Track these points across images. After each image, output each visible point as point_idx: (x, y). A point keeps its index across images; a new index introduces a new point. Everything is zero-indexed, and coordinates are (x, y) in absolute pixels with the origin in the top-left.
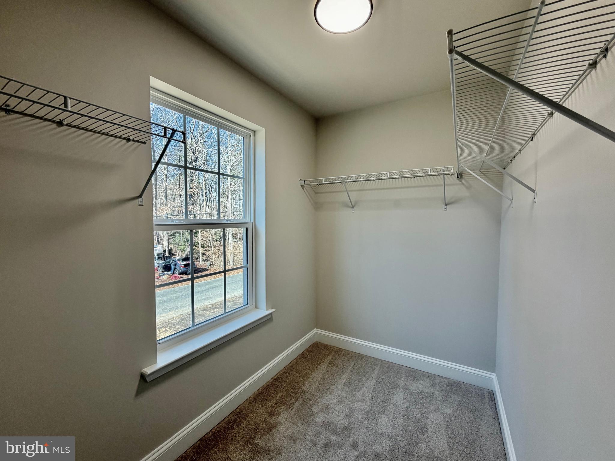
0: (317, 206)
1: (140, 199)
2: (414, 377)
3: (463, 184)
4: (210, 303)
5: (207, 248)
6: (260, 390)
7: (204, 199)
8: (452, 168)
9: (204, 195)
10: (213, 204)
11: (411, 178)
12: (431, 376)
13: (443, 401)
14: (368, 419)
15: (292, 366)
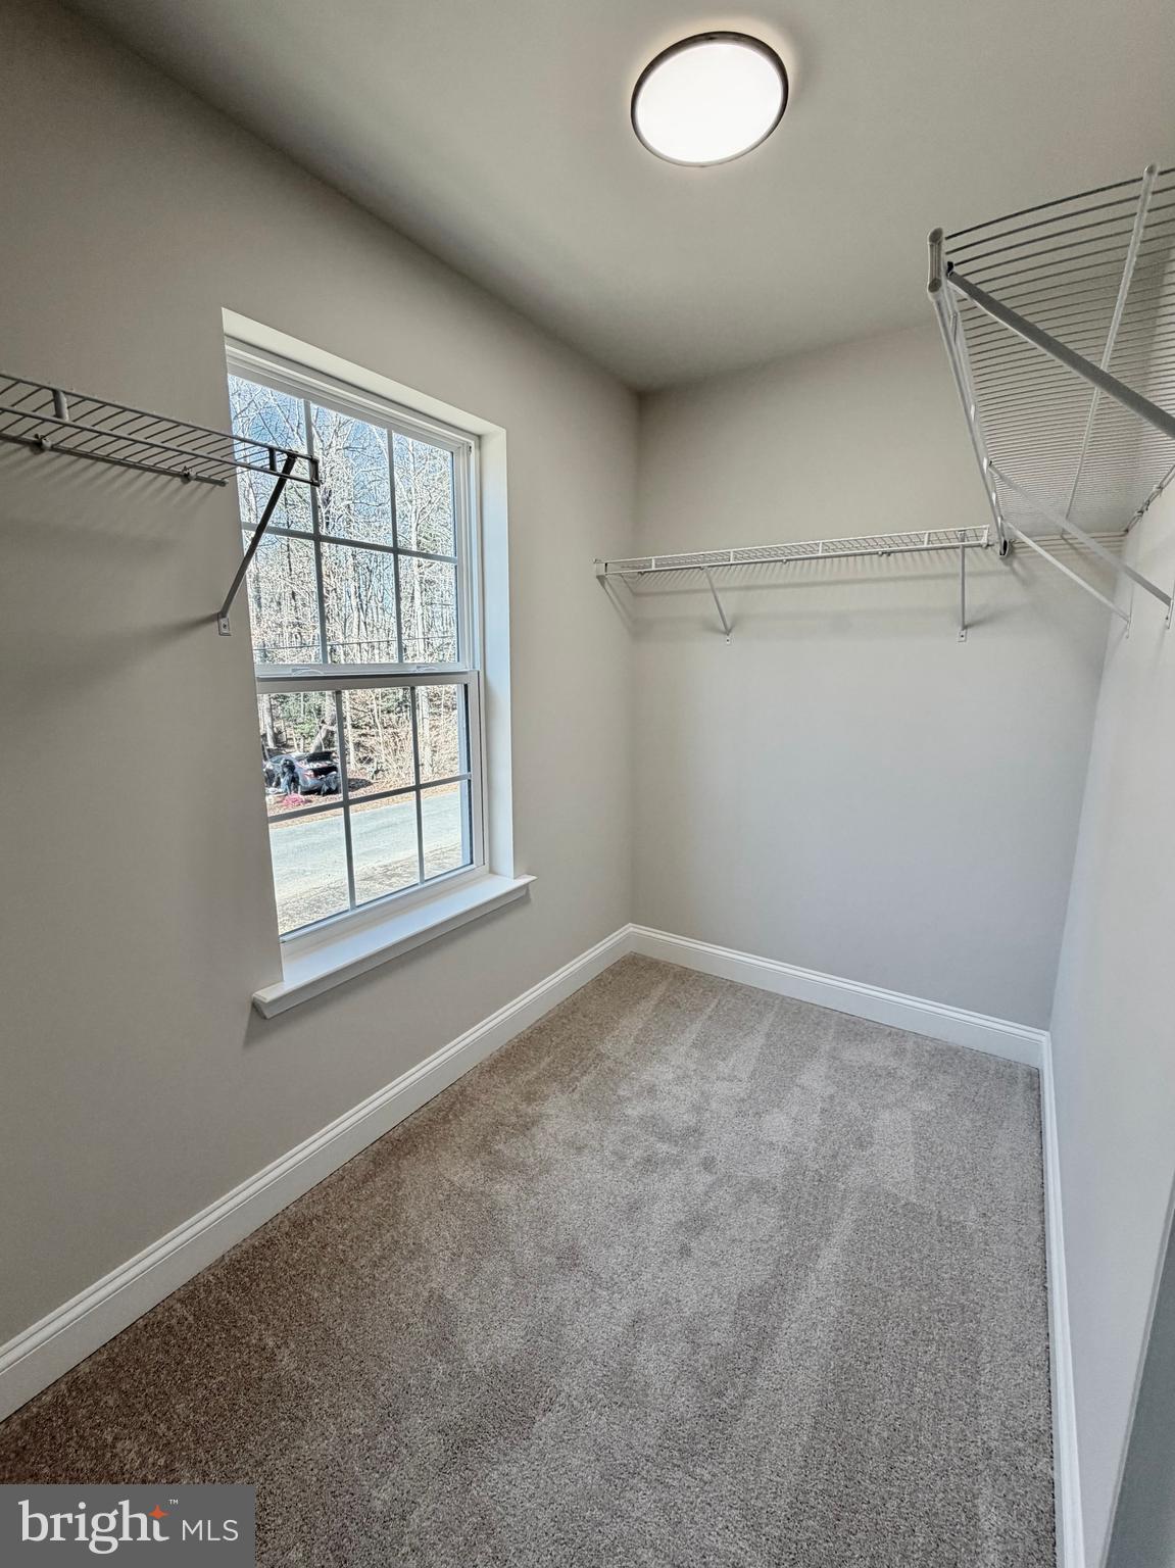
0: (638, 629)
1: (223, 621)
2: (856, 1034)
3: (1014, 572)
4: (381, 864)
5: (367, 730)
6: (503, 1050)
7: (354, 604)
8: (986, 532)
9: (353, 592)
10: (375, 616)
11: (881, 555)
12: (897, 1035)
13: (917, 1085)
14: (740, 1113)
15: (575, 1004)
